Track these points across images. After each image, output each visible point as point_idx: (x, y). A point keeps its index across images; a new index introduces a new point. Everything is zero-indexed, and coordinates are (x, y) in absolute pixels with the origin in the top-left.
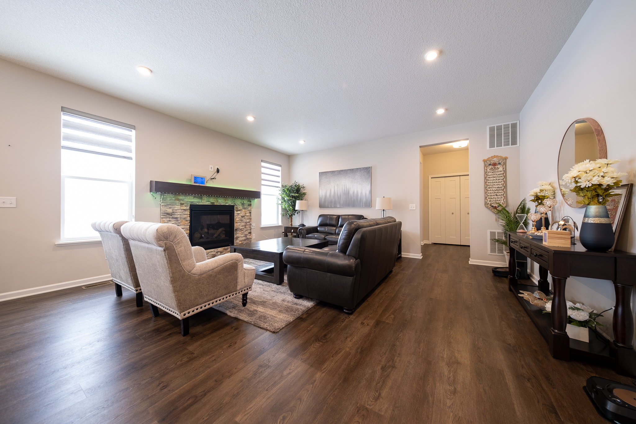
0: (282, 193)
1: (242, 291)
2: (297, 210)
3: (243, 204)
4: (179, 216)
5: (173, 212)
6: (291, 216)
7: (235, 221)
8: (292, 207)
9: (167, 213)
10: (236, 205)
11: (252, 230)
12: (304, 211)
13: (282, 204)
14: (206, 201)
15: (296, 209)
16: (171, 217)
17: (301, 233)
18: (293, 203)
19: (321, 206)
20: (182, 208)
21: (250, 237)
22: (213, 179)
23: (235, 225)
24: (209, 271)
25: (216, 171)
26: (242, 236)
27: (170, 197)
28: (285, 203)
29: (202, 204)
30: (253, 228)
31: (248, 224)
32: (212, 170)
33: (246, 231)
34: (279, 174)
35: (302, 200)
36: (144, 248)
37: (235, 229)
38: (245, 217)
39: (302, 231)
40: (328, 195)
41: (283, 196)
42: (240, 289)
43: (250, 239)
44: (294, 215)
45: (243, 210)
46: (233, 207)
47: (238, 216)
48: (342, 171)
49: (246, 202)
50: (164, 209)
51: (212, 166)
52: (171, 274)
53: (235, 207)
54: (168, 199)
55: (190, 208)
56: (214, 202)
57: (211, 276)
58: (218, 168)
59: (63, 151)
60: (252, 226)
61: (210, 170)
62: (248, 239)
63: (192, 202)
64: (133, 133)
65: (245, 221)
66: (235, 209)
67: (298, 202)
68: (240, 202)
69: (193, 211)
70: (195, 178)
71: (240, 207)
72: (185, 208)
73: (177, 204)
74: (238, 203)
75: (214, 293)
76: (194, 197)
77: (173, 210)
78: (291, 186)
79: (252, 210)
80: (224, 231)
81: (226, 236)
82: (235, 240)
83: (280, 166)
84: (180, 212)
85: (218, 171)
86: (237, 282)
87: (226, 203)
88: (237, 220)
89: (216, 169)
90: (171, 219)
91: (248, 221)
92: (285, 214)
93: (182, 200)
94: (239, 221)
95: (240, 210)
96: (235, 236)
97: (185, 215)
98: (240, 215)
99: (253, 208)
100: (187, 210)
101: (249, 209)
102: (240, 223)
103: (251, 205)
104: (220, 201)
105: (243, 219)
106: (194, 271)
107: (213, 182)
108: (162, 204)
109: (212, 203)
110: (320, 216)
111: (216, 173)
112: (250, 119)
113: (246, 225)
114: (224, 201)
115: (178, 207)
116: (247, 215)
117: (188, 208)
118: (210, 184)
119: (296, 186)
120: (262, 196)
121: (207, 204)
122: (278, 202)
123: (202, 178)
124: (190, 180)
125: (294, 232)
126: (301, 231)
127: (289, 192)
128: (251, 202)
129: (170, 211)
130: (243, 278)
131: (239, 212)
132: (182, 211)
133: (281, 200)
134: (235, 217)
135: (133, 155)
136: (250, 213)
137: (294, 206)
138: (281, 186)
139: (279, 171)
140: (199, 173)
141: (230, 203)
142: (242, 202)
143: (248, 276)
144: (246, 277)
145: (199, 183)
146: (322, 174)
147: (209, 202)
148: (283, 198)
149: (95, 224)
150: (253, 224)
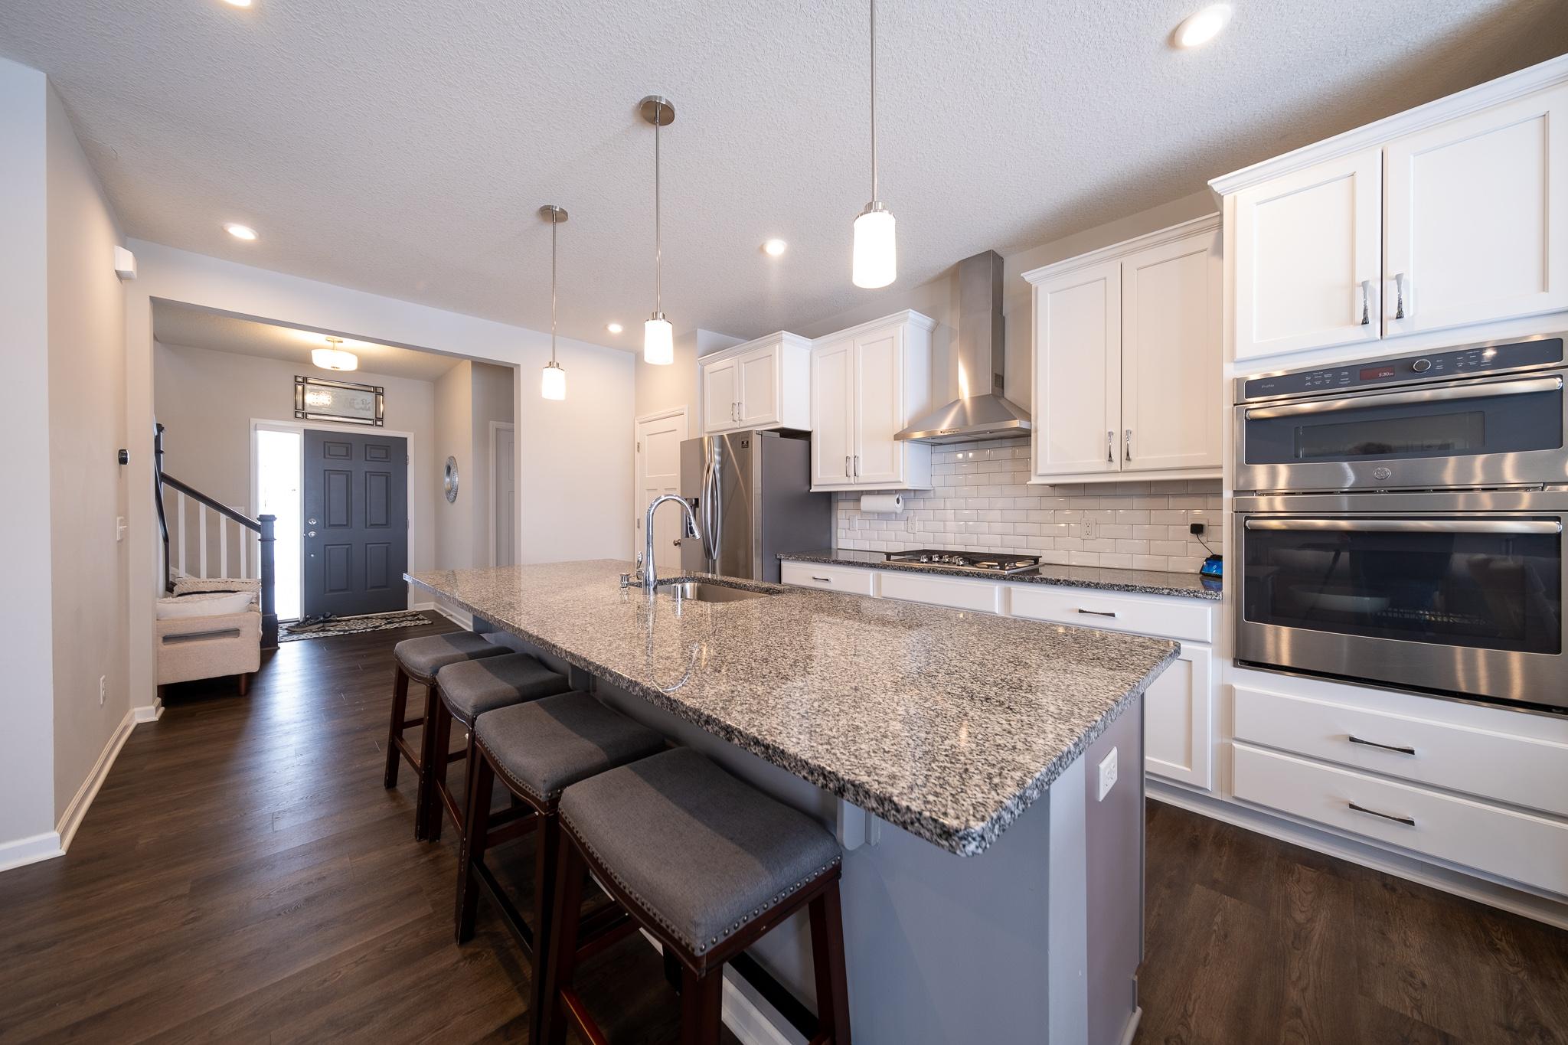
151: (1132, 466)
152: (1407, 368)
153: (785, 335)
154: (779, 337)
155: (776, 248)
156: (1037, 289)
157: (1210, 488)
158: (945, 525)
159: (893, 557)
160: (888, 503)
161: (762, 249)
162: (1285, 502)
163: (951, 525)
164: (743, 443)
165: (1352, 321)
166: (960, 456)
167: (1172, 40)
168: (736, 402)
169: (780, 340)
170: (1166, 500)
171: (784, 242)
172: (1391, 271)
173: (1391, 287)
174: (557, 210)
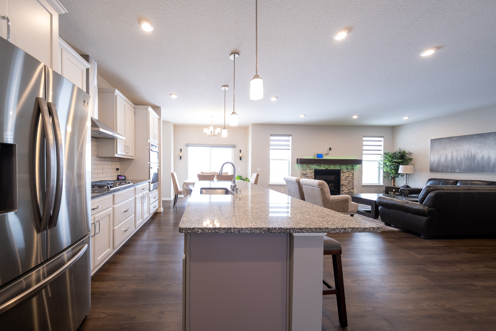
0: (384, 159)
1: (350, 213)
2: (399, 174)
3: (347, 169)
4: (309, 175)
5: (306, 174)
6: (394, 178)
7: (341, 180)
8: (395, 171)
9: (304, 174)
10: (342, 169)
11: (354, 186)
12: (408, 174)
13: (384, 168)
14: (323, 167)
15: (399, 172)
16: (305, 176)
17: (403, 192)
18: (396, 168)
19: (432, 170)
20: (310, 171)
21: (353, 191)
22: (327, 154)
23: (341, 182)
24: (336, 200)
25: (329, 149)
26: (346, 189)
27: (305, 166)
28: (386, 167)
29: (321, 169)
30: (355, 185)
31: (351, 182)
32: (327, 149)
33: (349, 186)
34: (382, 143)
35: (407, 165)
36: (310, 188)
37: (341, 184)
38: (349, 177)
39: (405, 191)
40: (443, 159)
41: (385, 161)
42: (350, 212)
43: (352, 192)
44: (398, 177)
45: (347, 173)
46: (340, 170)
47: (343, 176)
48: (465, 136)
49: (349, 167)
50: (302, 172)
51: (327, 147)
52: (322, 198)
53: (341, 170)
54: (304, 167)
55: (314, 171)
56: (328, 168)
57: (336, 202)
58: (330, 147)
59: (271, 150)
60: (354, 183)
61: (325, 149)
62: (351, 192)
63: (315, 168)
64: (290, 138)
65: (348, 180)
66: (341, 172)
67: (401, 167)
68: (345, 167)
69: (316, 173)
70: (318, 155)
71: (345, 171)
72: (312, 171)
73: (308, 169)
74: (343, 168)
75: (338, 209)
76: (316, 165)
77: (306, 172)
78: (395, 153)
79: (354, 172)
80: (333, 185)
81: (334, 189)
82: (341, 192)
83: (383, 137)
84: (310, 173)
85: (330, 149)
86: (348, 208)
87: (335, 168)
88: (343, 179)
89: (329, 148)
90: (305, 177)
91: (351, 180)
92: (387, 176)
93: (311, 167)
94: (344, 180)
95: (345, 173)
96: (341, 189)
97: (312, 175)
98: (344, 176)
99: (355, 171)
100: (313, 172)
101: (352, 172)
102: (345, 181)
103: (353, 169)
104: (331, 167)
105: (347, 178)
106: (330, 198)
107: (327, 156)
108: (302, 169)
109: (326, 168)
110: (430, 180)
111: (329, 151)
112: (355, 117)
113: (350, 183)
114: (334, 167)
115: (308, 171)
116: (350, 176)
117: (313, 171)
118: (325, 158)
119: (400, 153)
120: (364, 163)
121: (323, 169)
122: (379, 166)
123: (321, 155)
124: (315, 156)
125: (395, 191)
126: (403, 191)
127: (392, 158)
128: (353, 167)
129: (305, 173)
130: (351, 207)
131: (344, 174)
132: (311, 173)
133: (382, 165)
134: (341, 177)
135: (290, 148)
136: (353, 174)
137: (397, 169)
138: (383, 154)
139: (381, 141)
140: (320, 152)
141: (338, 168)
142: (347, 167)
143: (354, 207)
144: (353, 207)
145: (319, 158)
146: (433, 141)
147: (325, 168)
148: (385, 163)
149: (285, 178)
150: (355, 183)
156: (116, 96)
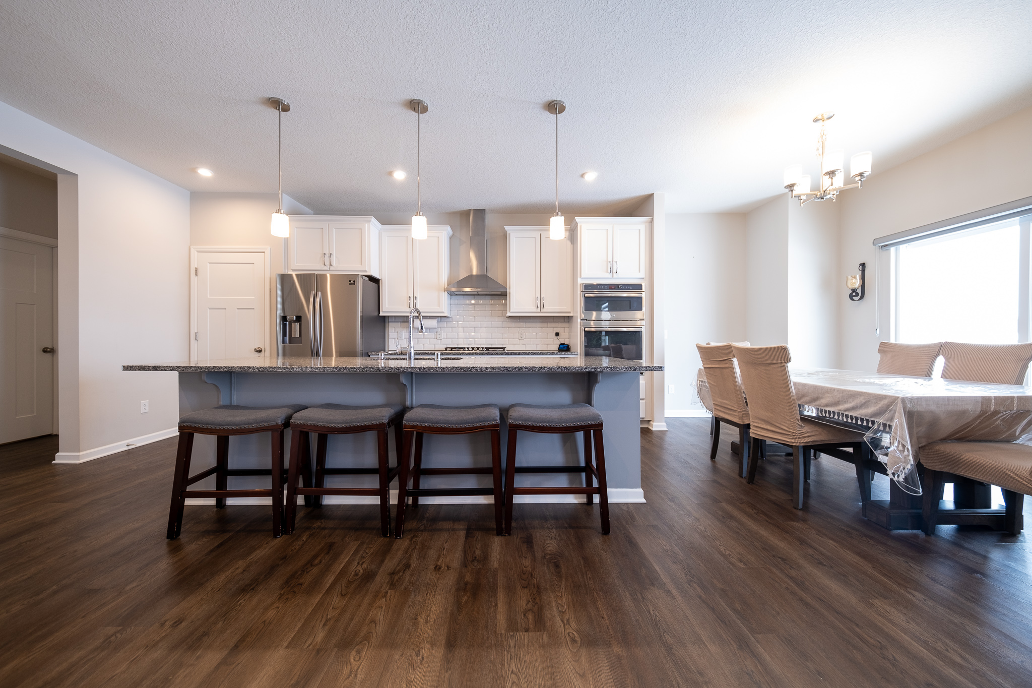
151: (544, 310)
152: (617, 287)
153: (373, 220)
154: (369, 219)
155: (399, 175)
156: (509, 234)
157: (568, 319)
158: (458, 336)
159: (448, 349)
160: (433, 323)
161: (390, 174)
162: (594, 323)
163: (461, 335)
164: (350, 281)
165: (607, 272)
166: (473, 302)
167: (582, 176)
168: (327, 253)
169: (370, 221)
170: (546, 324)
171: (406, 174)
172: (615, 260)
173: (615, 263)
174: (286, 103)
